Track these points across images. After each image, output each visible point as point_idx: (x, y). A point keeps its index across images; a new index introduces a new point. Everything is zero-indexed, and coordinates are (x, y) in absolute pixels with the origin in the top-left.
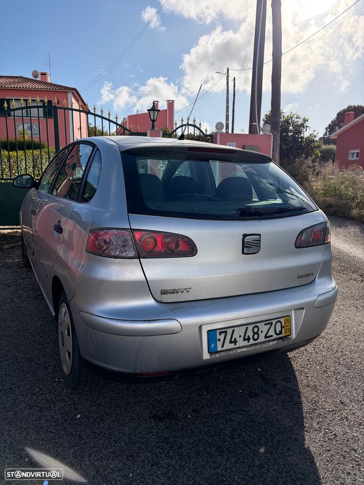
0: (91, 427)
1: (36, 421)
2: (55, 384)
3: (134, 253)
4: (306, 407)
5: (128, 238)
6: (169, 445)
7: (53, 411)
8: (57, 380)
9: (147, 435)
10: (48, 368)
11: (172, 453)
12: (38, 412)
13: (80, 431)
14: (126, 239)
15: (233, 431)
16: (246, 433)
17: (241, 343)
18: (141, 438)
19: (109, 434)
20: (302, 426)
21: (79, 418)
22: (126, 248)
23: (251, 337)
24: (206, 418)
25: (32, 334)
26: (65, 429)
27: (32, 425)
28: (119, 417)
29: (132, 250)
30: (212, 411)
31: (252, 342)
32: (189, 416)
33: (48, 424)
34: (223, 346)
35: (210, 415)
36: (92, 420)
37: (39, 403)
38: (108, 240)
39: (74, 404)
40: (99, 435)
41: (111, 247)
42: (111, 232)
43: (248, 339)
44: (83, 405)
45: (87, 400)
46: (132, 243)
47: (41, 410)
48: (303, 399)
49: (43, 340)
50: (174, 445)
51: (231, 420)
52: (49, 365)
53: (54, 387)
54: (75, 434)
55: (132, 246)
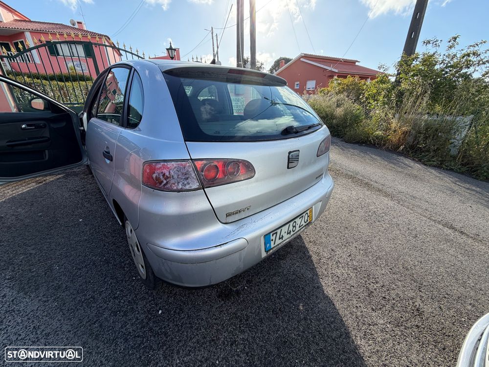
0: (173, 320)
1: (122, 327)
2: (134, 283)
3: (198, 184)
4: (314, 258)
5: (190, 170)
6: (239, 320)
7: (137, 312)
8: (134, 278)
9: (220, 315)
10: (124, 267)
11: (243, 327)
12: (123, 317)
13: (165, 327)
14: (188, 171)
15: (278, 292)
16: (287, 292)
17: (286, 236)
18: (216, 319)
19: (189, 324)
20: (317, 275)
21: (161, 314)
22: (189, 180)
23: (291, 230)
24: (258, 285)
25: (105, 235)
26: (151, 329)
27: (119, 333)
28: (194, 303)
29: (196, 181)
30: (260, 278)
31: (292, 233)
32: (246, 288)
33: (134, 328)
34: (274, 244)
35: (259, 282)
36: (172, 312)
37: (122, 307)
38: (167, 174)
39: (154, 300)
40: (182, 326)
41: (172, 181)
42: (170, 165)
43: (290, 233)
44: (161, 299)
45: (164, 293)
46: (194, 174)
47: (125, 315)
48: (311, 253)
49: (115, 240)
50: (242, 318)
51: (274, 283)
52: (125, 265)
53: (133, 286)
54: (161, 332)
55: (195, 177)
